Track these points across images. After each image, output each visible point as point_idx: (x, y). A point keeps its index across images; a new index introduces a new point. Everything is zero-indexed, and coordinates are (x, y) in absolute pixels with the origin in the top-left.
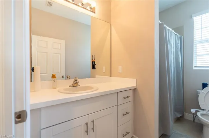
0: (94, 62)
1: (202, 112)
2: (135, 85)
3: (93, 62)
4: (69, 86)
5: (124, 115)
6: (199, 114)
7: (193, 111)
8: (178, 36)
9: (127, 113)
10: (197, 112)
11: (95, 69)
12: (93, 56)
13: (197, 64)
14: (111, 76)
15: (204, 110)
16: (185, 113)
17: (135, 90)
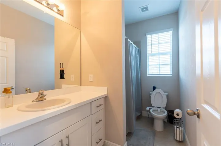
0: (63, 71)
1: (153, 109)
2: (106, 93)
3: (61, 71)
4: (32, 102)
5: (97, 123)
6: (151, 111)
7: (148, 109)
8: (137, 49)
9: (100, 121)
10: (150, 109)
11: (64, 78)
12: (61, 64)
13: (150, 72)
14: (81, 85)
15: (154, 107)
16: (142, 111)
17: (106, 98)
